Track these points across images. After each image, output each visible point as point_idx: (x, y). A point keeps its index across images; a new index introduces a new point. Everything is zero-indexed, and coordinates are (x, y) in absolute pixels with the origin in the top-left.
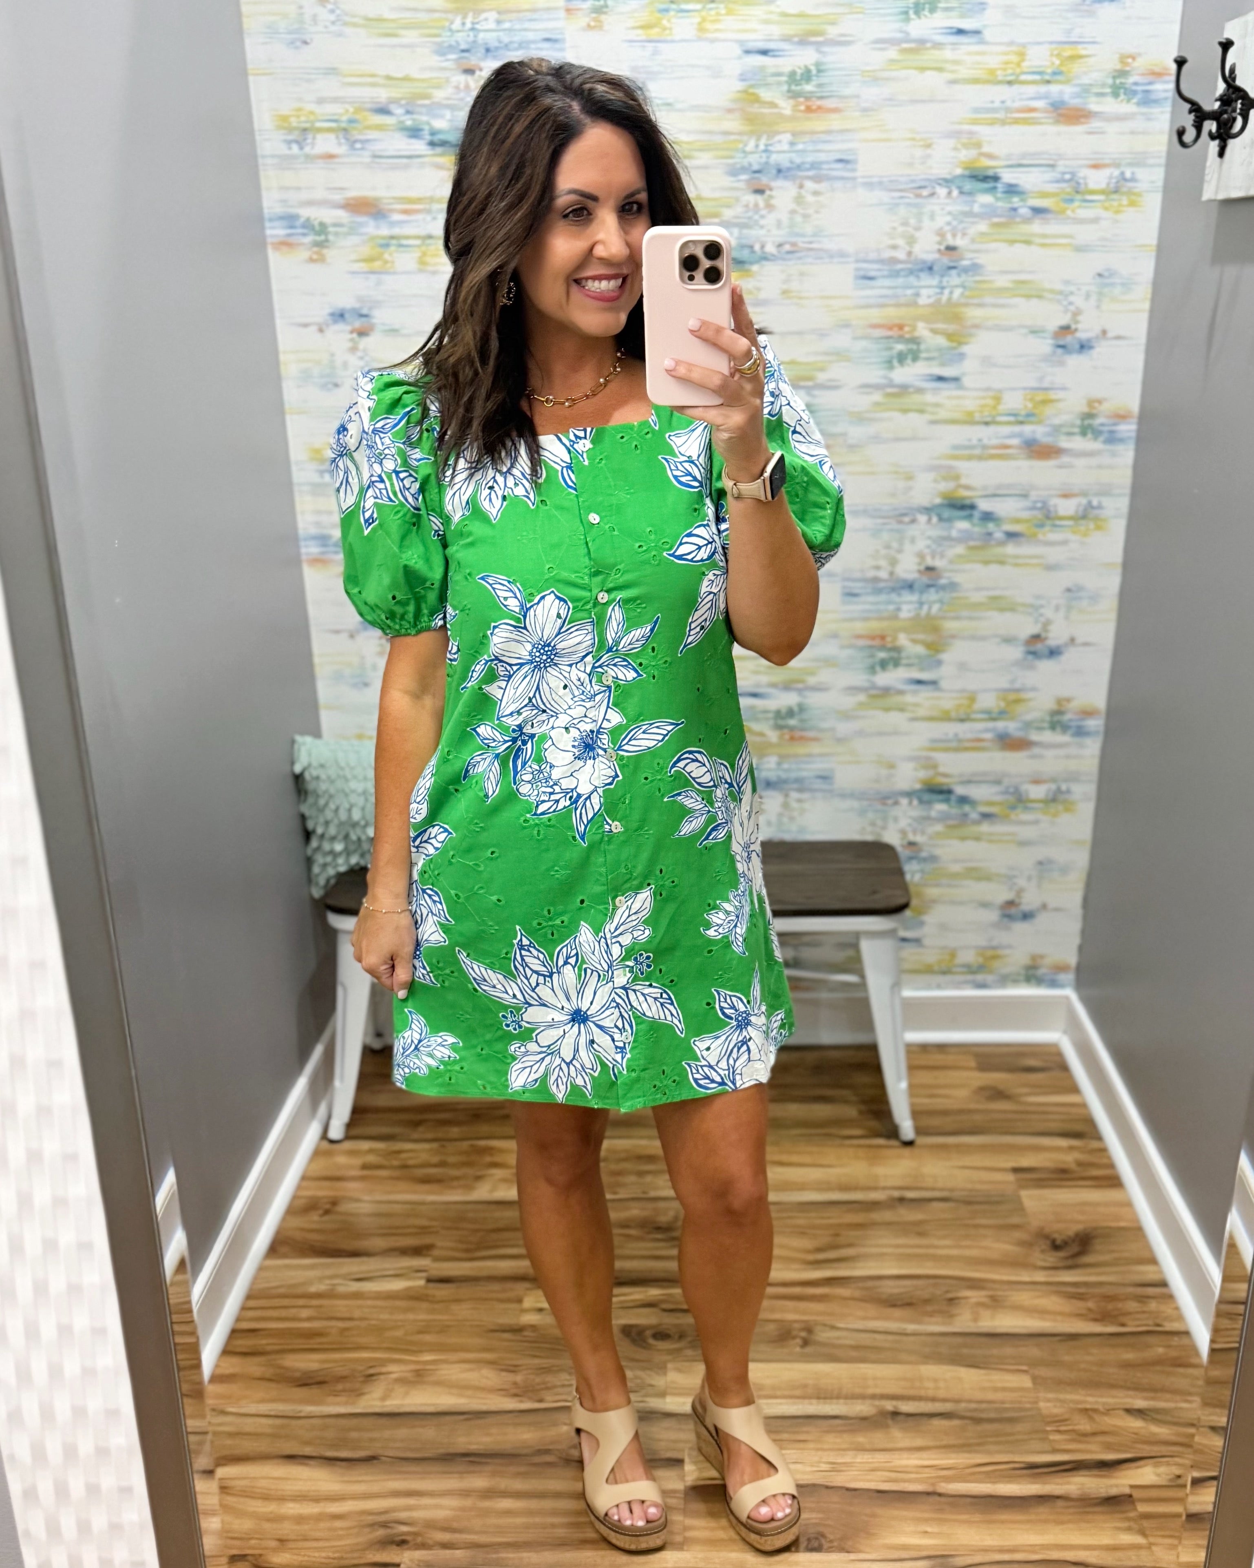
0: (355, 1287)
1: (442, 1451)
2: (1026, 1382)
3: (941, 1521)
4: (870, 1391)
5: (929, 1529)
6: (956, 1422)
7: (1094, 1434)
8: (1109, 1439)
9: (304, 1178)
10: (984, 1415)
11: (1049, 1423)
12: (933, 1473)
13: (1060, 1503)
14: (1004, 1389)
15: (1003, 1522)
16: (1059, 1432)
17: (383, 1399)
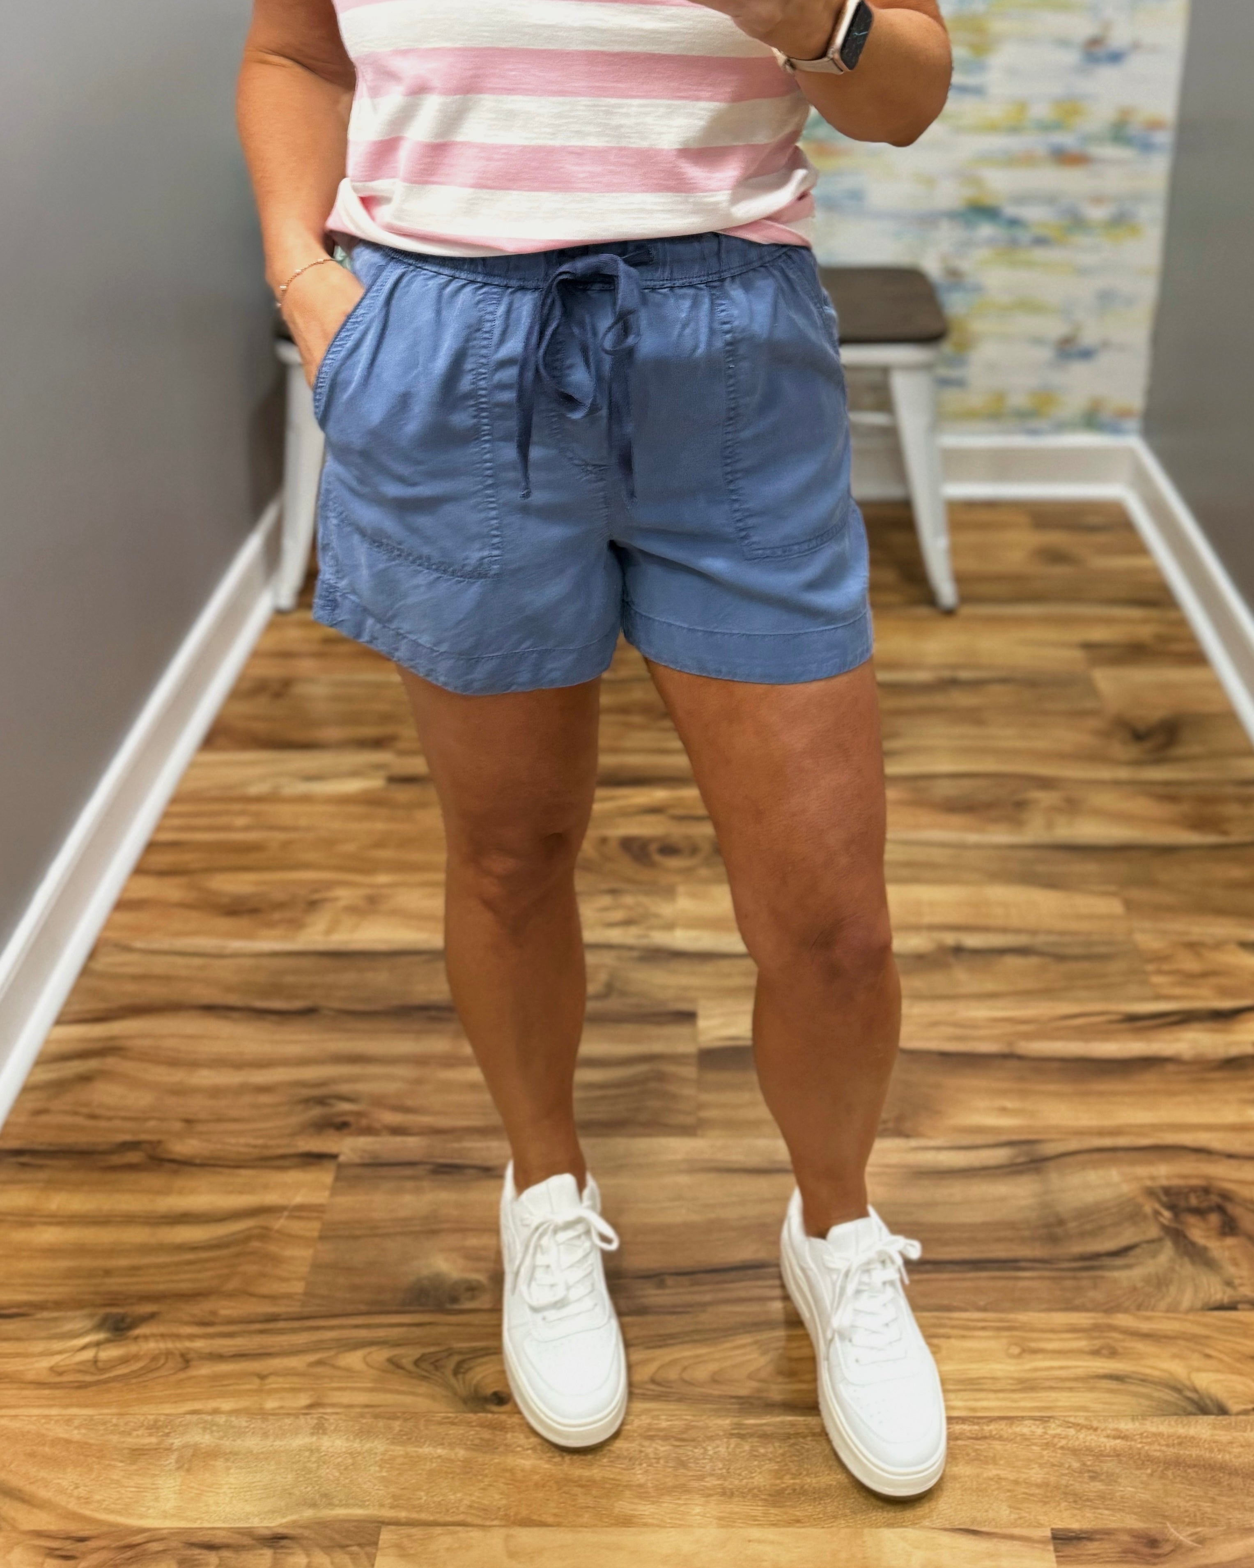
0: (303, 788)
1: (396, 1002)
2: (1115, 906)
3: (1023, 1094)
4: (927, 920)
5: (1009, 1104)
6: (1033, 961)
7: (1205, 975)
8: (1223, 981)
9: (256, 654)
10: (1068, 951)
11: (1150, 961)
12: (1009, 1028)
13: (1170, 1067)
14: (1091, 917)
15: (1101, 1094)
16: (1160, 972)
17: (329, 932)
